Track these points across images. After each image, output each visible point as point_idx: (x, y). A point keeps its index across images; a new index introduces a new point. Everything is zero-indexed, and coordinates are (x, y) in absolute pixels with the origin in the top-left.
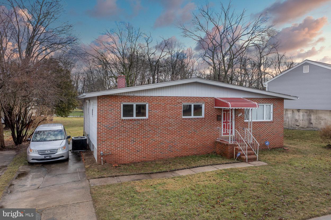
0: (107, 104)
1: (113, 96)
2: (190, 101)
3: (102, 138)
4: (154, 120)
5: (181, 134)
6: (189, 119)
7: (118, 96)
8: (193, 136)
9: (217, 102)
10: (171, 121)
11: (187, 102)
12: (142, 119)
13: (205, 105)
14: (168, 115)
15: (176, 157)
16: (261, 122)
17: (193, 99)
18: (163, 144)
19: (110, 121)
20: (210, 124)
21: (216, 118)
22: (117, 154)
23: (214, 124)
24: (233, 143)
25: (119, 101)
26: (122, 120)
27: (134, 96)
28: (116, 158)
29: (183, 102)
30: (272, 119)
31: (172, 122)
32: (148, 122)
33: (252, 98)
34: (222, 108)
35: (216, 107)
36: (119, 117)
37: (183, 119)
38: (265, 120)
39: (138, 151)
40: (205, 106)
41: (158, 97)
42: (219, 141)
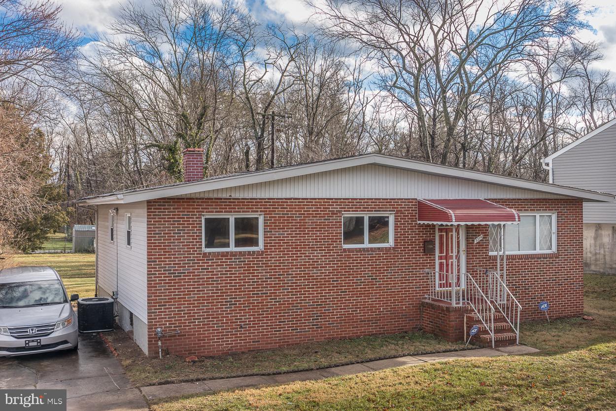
0: (168, 218)
1: (184, 199)
2: (360, 208)
3: (159, 296)
4: (277, 254)
5: (340, 286)
6: (360, 250)
7: (193, 199)
8: (369, 291)
9: (423, 209)
10: (315, 256)
11: (353, 211)
12: (249, 252)
13: (395, 216)
14: (310, 242)
15: (330, 341)
16: (528, 257)
17: (367, 202)
18: (299, 309)
19: (177, 258)
20: (408, 261)
21: (421, 247)
22: (193, 335)
23: (418, 261)
24: (461, 305)
25: (197, 212)
26: (205, 254)
27: (230, 199)
28: (191, 344)
29: (344, 211)
30: (554, 249)
31: (319, 259)
32: (264, 258)
33: (505, 199)
34: (435, 223)
35: (422, 222)
36: (197, 248)
37: (345, 250)
38: (538, 251)
39: (241, 327)
40: (396, 220)
41: (286, 199)
42: (430, 301)
